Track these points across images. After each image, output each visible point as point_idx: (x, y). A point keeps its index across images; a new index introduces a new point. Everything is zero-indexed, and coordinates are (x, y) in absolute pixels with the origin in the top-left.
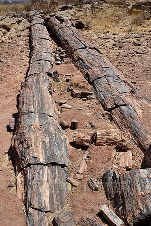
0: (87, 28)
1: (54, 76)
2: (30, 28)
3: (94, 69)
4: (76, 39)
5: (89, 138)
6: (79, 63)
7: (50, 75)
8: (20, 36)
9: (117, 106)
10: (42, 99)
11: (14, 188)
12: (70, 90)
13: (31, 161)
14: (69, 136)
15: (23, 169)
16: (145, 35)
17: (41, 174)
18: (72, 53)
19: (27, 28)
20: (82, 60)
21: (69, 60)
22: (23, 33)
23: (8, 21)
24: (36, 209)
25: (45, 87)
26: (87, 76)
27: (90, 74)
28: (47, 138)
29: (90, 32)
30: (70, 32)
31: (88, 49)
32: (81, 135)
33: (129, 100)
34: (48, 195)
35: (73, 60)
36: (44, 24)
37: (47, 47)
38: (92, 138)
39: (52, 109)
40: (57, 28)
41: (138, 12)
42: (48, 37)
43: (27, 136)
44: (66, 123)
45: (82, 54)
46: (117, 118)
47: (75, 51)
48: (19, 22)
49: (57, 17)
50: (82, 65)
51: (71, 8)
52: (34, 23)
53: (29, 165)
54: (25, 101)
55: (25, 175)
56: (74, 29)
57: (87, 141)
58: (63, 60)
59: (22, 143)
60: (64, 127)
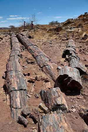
0: (33, 38)
1: (21, 56)
2: (11, 38)
3: (36, 53)
4: (28, 42)
5: (34, 78)
6: (30, 51)
7: (19, 56)
9: (44, 66)
10: (16, 65)
11: (6, 101)
12: (27, 61)
13: (12, 90)
14: (27, 78)
15: (9, 93)
16: (54, 40)
17: (16, 94)
21: (26, 50)
23: (2, 36)
24: (15, 108)
25: (17, 60)
26: (33, 55)
27: (34, 55)
28: (18, 80)
29: (34, 39)
30: (26, 39)
31: (33, 45)
32: (32, 77)
33: (48, 63)
34: (19, 102)
35: (28, 50)
36: (16, 37)
37: (17, 45)
38: (36, 78)
39: (20, 69)
40: (21, 38)
41: (51, 32)
42: (18, 41)
43: (10, 80)
44: (26, 74)
45: (31, 47)
46: (44, 70)
47: (28, 46)
48: (6, 36)
49: (21, 34)
51: (26, 31)
52: (12, 36)
53: (11, 91)
54: (9, 66)
55: (10, 95)
56: (28, 38)
57: (34, 79)
58: (24, 50)
59: (8, 83)
60: (25, 75)
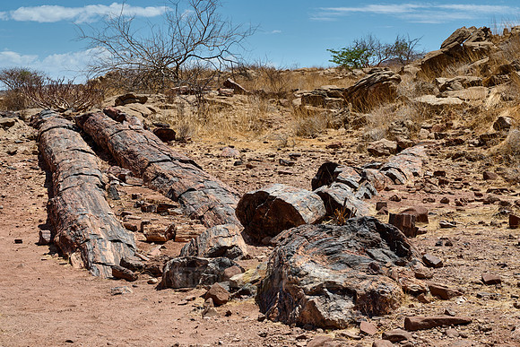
0: (182, 141)
1: (110, 190)
2: (39, 139)
4: (152, 148)
5: (165, 228)
6: (156, 182)
7: (102, 187)
8: (14, 153)
9: (213, 208)
12: (138, 205)
15: (78, 247)
16: (315, 153)
18: (143, 170)
19: (31, 139)
20: (163, 176)
21: (139, 181)
22: (21, 148)
26: (170, 193)
27: (176, 188)
29: (188, 147)
30: (139, 137)
31: (177, 162)
35: (146, 179)
36: (77, 128)
37: (89, 162)
38: (170, 231)
40: (109, 132)
41: (314, 112)
42: (88, 148)
44: (132, 225)
45: (164, 168)
47: (149, 165)
48: (7, 125)
49: (108, 113)
50: (162, 182)
51: (143, 101)
52: (50, 126)
55: (82, 250)
56: (150, 134)
57: (162, 231)
58: (124, 180)
60: (130, 229)
